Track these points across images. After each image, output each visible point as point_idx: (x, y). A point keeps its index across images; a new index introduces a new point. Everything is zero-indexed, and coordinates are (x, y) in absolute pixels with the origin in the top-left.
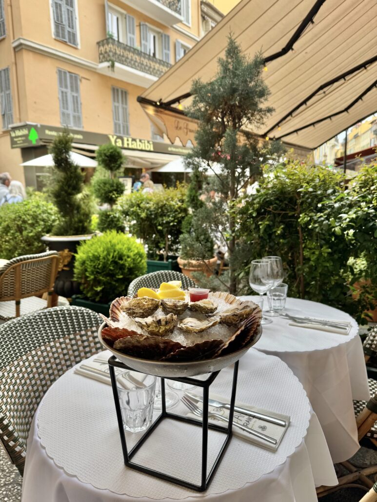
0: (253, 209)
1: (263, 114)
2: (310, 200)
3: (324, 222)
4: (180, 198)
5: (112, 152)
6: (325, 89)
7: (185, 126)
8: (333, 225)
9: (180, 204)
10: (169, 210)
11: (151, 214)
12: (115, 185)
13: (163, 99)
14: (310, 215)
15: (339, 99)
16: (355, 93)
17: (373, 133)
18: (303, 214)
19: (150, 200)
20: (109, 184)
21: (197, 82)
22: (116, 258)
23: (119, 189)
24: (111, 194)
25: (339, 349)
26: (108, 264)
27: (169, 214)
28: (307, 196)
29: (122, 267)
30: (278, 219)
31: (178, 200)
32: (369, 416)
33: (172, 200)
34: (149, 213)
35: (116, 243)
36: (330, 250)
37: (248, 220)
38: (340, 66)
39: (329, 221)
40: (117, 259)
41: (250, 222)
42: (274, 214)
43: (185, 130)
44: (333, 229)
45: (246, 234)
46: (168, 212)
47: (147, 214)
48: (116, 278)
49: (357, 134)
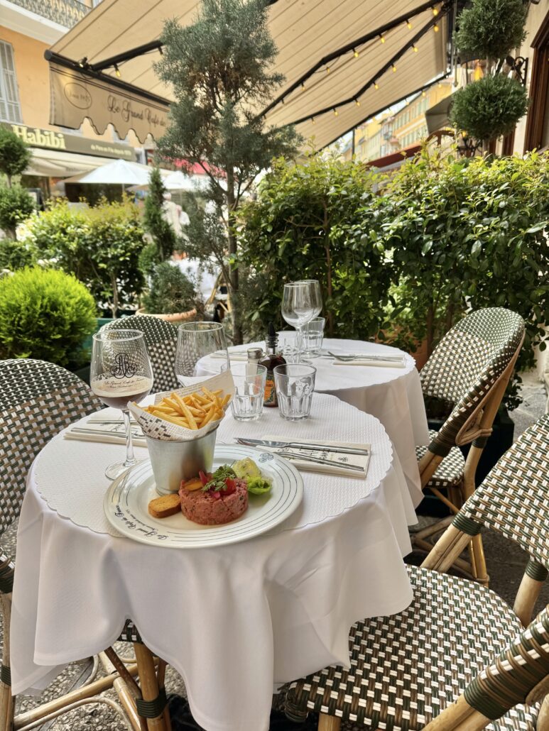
0: (267, 222)
1: (268, 83)
2: (342, 207)
3: (362, 237)
4: (131, 219)
5: (8, 144)
6: (328, 64)
7: (125, 107)
8: (373, 240)
9: (132, 227)
10: (116, 238)
11: (87, 245)
12: (18, 198)
13: (89, 59)
14: (344, 227)
15: (346, 82)
16: (366, 75)
17: (383, 138)
18: (335, 227)
19: (83, 223)
20: (9, 197)
21: (171, 24)
22: (46, 308)
23: (25, 206)
24: (12, 215)
25: (398, 382)
26: (35, 317)
27: (116, 243)
28: (338, 202)
29: (59, 322)
30: (301, 236)
31: (128, 222)
32: (431, 461)
33: (120, 221)
34: (83, 243)
35: (45, 284)
36: (368, 274)
37: (261, 238)
38: (347, 31)
39: (368, 234)
40: (48, 310)
41: (264, 240)
42: (295, 228)
43: (126, 113)
44: (374, 245)
45: (258, 258)
46: (114, 241)
47: (78, 244)
48: (50, 339)
49: (364, 138)
